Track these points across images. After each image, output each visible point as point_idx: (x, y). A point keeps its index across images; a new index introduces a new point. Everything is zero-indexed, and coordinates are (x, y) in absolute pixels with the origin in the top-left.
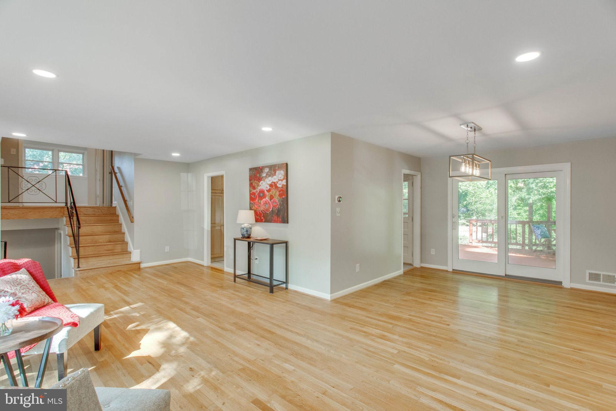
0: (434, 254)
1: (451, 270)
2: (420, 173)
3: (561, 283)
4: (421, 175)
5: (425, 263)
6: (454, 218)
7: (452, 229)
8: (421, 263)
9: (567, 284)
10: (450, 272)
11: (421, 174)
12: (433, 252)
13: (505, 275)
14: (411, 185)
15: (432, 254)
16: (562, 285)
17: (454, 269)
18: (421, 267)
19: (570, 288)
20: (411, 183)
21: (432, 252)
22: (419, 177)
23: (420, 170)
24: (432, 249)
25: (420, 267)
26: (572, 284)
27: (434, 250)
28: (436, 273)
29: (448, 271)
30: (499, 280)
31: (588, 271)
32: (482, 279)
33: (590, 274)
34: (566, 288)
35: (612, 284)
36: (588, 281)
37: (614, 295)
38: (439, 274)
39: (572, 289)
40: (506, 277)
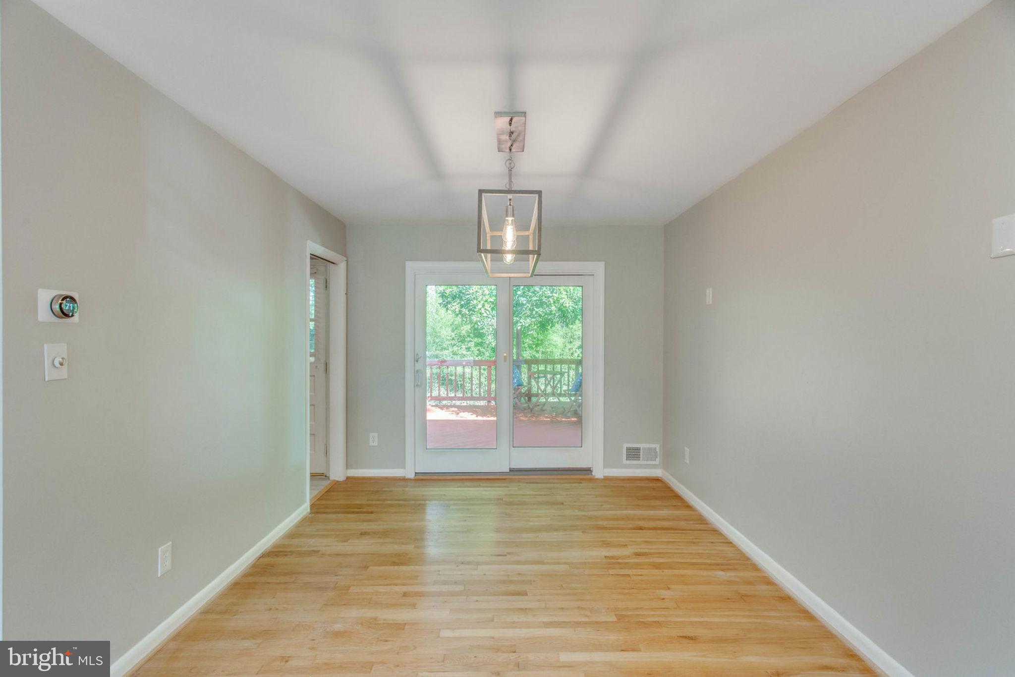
0: (376, 444)
1: (411, 476)
2: (345, 259)
3: (589, 470)
4: (347, 263)
5: (357, 468)
6: (417, 361)
7: (415, 386)
8: (347, 468)
9: (599, 472)
10: (410, 479)
11: (347, 261)
12: (374, 440)
13: (508, 471)
14: (323, 286)
15: (371, 444)
16: (592, 475)
17: (417, 472)
18: (348, 478)
19: (603, 477)
20: (322, 281)
21: (371, 439)
22: (342, 266)
23: (343, 252)
24: (371, 435)
25: (344, 479)
26: (606, 470)
27: (376, 435)
28: (384, 489)
29: (407, 479)
30: (503, 485)
31: (625, 446)
32: (475, 487)
33: (628, 449)
34: (597, 479)
35: (653, 463)
36: (625, 461)
37: (657, 480)
38: (391, 491)
39: (607, 479)
40: (511, 473)
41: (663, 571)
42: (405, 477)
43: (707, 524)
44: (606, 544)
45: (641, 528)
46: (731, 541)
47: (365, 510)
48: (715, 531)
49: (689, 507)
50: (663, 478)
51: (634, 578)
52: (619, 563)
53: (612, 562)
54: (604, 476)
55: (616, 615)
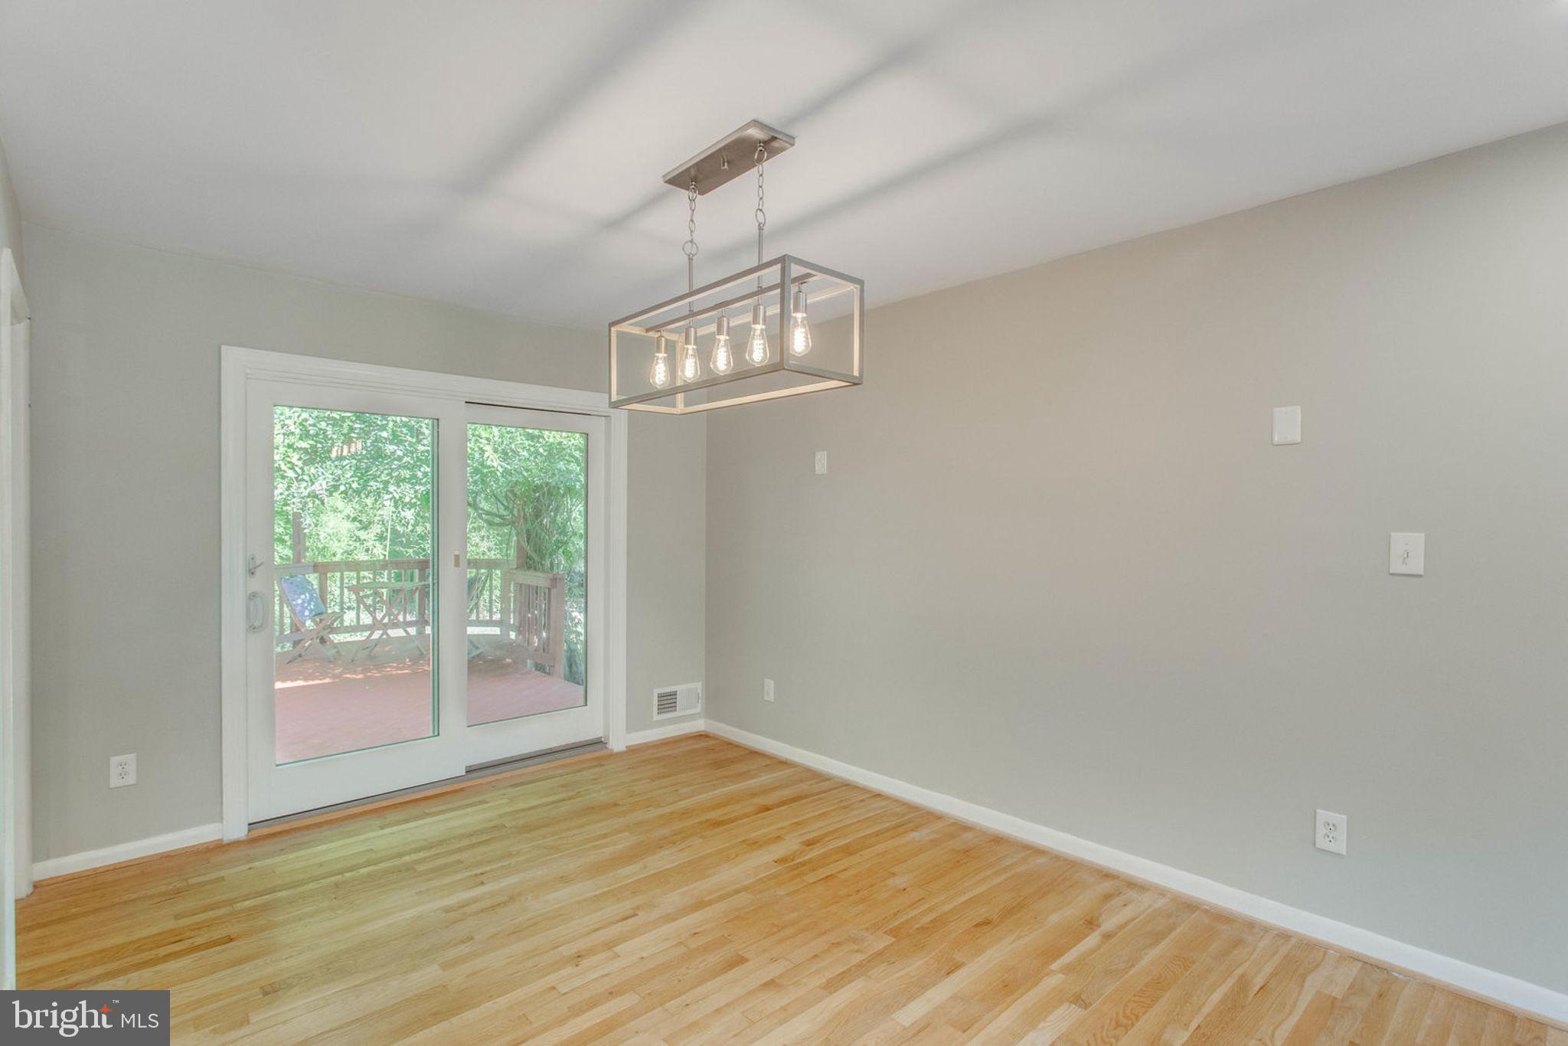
0: (130, 780)
1: (241, 833)
3: (598, 743)
5: (66, 853)
9: (619, 742)
10: (245, 842)
12: (122, 771)
13: (464, 773)
15: (116, 782)
16: (607, 748)
17: (254, 820)
18: (38, 885)
19: (626, 749)
21: (114, 771)
24: (112, 761)
25: (32, 888)
26: (630, 736)
27: (130, 758)
28: (191, 881)
29: (229, 844)
30: (470, 801)
31: (657, 691)
32: (416, 818)
33: (660, 696)
34: (619, 754)
35: (693, 711)
36: (656, 717)
37: (702, 736)
38: (222, 879)
39: (632, 750)
40: (471, 776)
41: (861, 855)
42: (222, 840)
43: (828, 779)
44: (755, 845)
45: (767, 809)
46: (878, 792)
47: (199, 941)
48: (848, 785)
49: (784, 763)
50: (709, 731)
51: (842, 876)
52: (803, 864)
53: (792, 867)
54: (627, 747)
55: (885, 932)
